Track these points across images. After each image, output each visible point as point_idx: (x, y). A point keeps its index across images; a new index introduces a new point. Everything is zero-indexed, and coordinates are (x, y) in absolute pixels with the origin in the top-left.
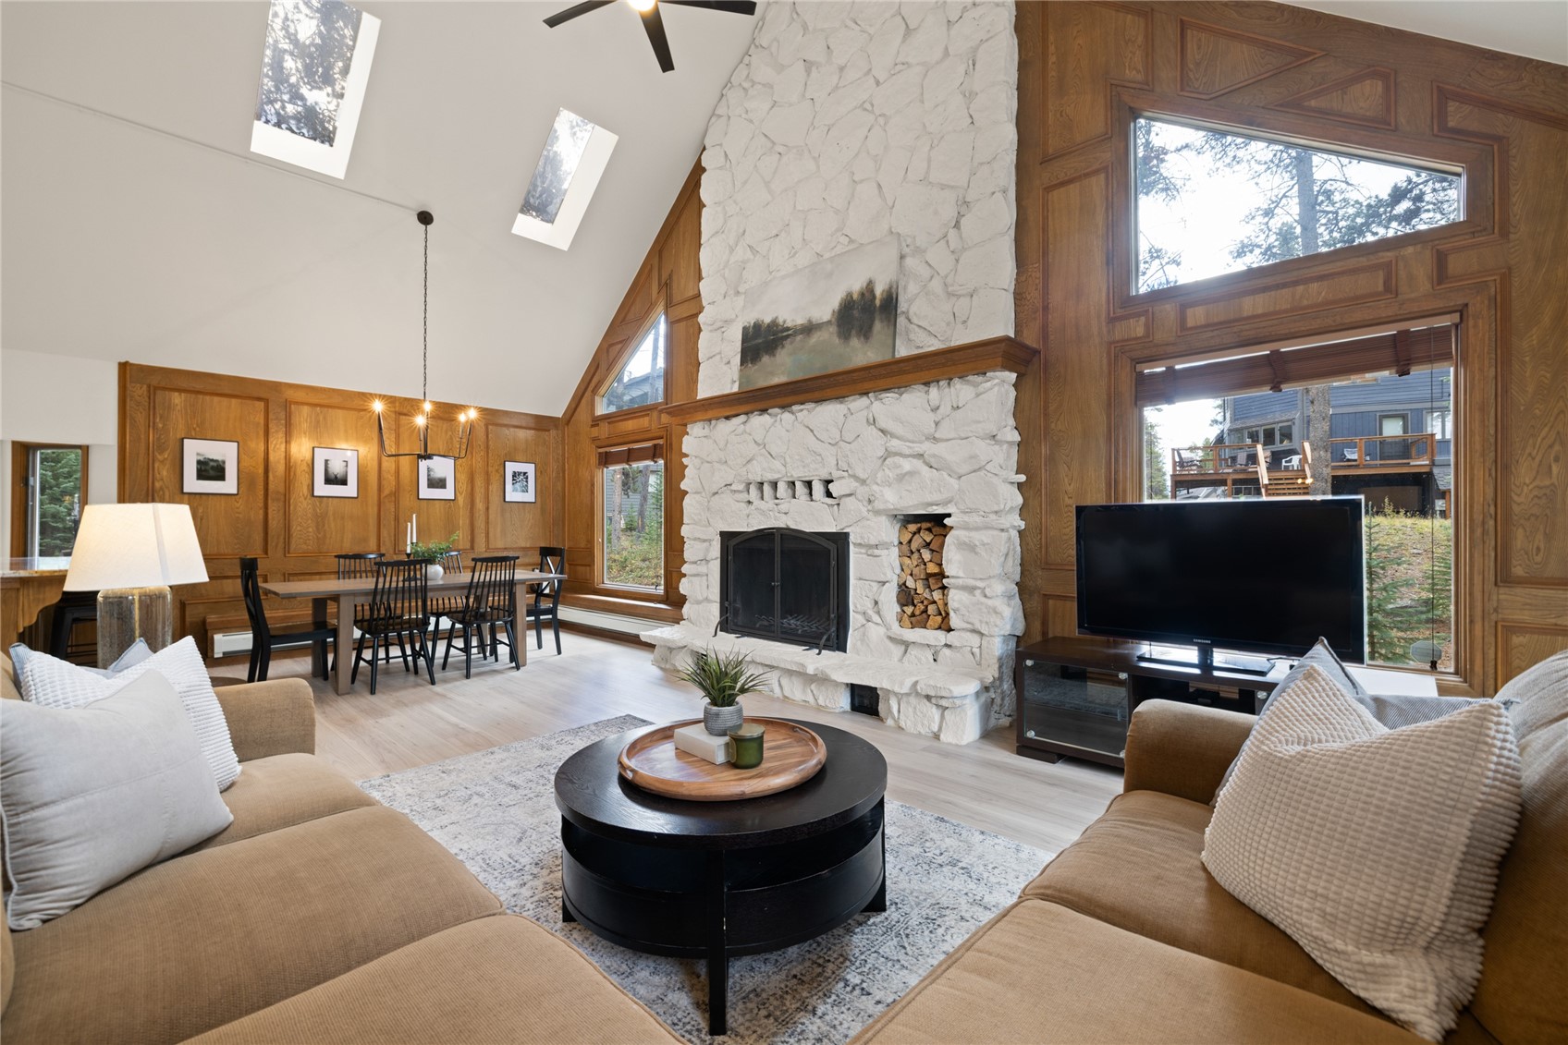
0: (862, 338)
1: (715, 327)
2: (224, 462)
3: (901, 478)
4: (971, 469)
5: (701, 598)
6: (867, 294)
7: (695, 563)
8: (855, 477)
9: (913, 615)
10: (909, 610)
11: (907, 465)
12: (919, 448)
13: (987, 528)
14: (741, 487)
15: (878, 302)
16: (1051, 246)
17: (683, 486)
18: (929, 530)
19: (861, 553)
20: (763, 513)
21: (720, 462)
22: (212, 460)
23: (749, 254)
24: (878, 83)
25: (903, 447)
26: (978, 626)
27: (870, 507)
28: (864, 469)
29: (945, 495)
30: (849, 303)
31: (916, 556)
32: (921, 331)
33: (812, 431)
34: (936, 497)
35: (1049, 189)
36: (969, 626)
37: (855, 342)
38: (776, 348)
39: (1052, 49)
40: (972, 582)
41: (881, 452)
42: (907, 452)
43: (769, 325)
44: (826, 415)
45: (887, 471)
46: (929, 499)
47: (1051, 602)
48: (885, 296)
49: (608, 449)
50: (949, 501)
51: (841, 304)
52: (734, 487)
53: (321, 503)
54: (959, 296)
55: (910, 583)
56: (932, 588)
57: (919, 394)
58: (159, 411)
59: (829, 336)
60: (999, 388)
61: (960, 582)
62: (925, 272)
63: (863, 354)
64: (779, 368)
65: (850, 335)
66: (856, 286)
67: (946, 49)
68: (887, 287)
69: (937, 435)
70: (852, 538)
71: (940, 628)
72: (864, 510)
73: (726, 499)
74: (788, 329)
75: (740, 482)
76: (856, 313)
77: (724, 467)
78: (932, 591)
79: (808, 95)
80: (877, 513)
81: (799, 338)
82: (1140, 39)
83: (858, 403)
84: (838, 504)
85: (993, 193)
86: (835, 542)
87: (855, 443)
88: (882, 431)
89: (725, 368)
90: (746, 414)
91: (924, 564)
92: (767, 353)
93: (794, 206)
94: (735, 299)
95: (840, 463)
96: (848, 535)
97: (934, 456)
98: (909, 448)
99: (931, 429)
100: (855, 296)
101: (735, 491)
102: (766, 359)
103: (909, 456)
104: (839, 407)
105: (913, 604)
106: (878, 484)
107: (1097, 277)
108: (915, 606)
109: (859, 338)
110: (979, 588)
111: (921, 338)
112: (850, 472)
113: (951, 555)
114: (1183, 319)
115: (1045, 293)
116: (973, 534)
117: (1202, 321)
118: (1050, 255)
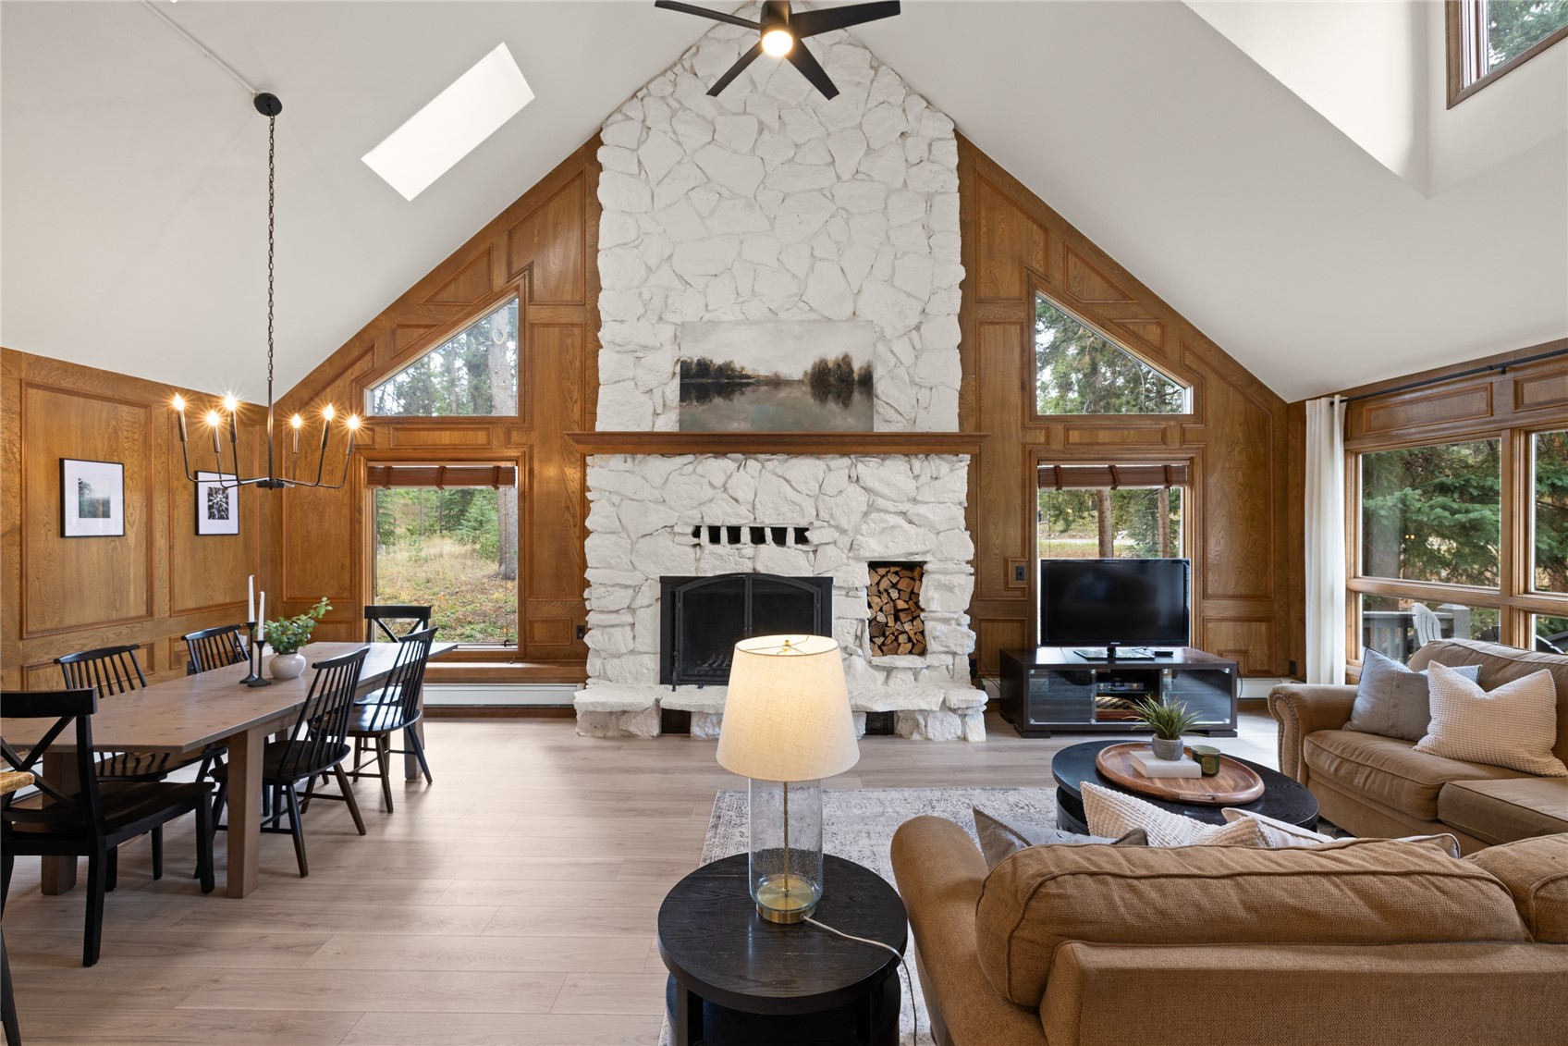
0: (841, 405)
1: (627, 348)
3: (883, 531)
4: (950, 527)
5: (625, 651)
6: (844, 366)
7: (617, 612)
8: (837, 528)
9: (883, 644)
10: (879, 641)
11: (890, 520)
12: (903, 507)
13: (959, 573)
14: (690, 530)
15: (856, 376)
16: (983, 366)
17: (587, 524)
18: (896, 573)
19: (842, 595)
20: (720, 557)
21: (655, 502)
23: (676, 283)
24: (839, 178)
25: (890, 506)
26: (953, 648)
27: (851, 554)
28: (849, 522)
29: (928, 548)
30: (824, 370)
31: (884, 595)
32: (888, 407)
33: (788, 481)
34: (920, 548)
35: (982, 323)
36: (946, 649)
37: (832, 406)
38: (733, 392)
39: (983, 222)
40: (948, 615)
41: (864, 508)
42: (892, 509)
43: (720, 368)
44: (805, 469)
45: (873, 525)
46: (915, 549)
48: (863, 372)
49: (389, 464)
50: (931, 552)
51: (814, 368)
52: (677, 529)
54: (921, 387)
55: (881, 618)
56: (903, 620)
57: (901, 462)
59: (805, 395)
61: (939, 615)
62: (893, 361)
64: (737, 415)
65: (826, 398)
66: (832, 355)
67: (905, 182)
68: (865, 365)
69: (918, 498)
70: (835, 582)
71: (914, 653)
72: (845, 556)
73: (664, 540)
74: (748, 377)
75: (686, 524)
76: (832, 380)
77: (661, 507)
78: (902, 623)
79: (757, 153)
80: (858, 559)
81: (763, 389)
83: (840, 465)
84: (815, 552)
85: (949, 314)
86: (819, 586)
87: (840, 497)
88: (862, 487)
89: (645, 397)
90: (694, 454)
91: (893, 601)
92: (720, 394)
93: (740, 254)
94: (657, 325)
95: (821, 514)
96: (831, 579)
97: (918, 515)
98: (895, 506)
99: (913, 493)
100: (830, 365)
101: (675, 534)
102: (718, 401)
103: (891, 513)
104: (817, 462)
105: (884, 635)
106: (862, 535)
107: (1015, 396)
108: (886, 638)
109: (837, 404)
110: (953, 619)
111: (890, 413)
112: (832, 522)
113: (930, 594)
114: (1067, 437)
115: (979, 399)
116: (949, 577)
117: (1077, 440)
118: (983, 372)
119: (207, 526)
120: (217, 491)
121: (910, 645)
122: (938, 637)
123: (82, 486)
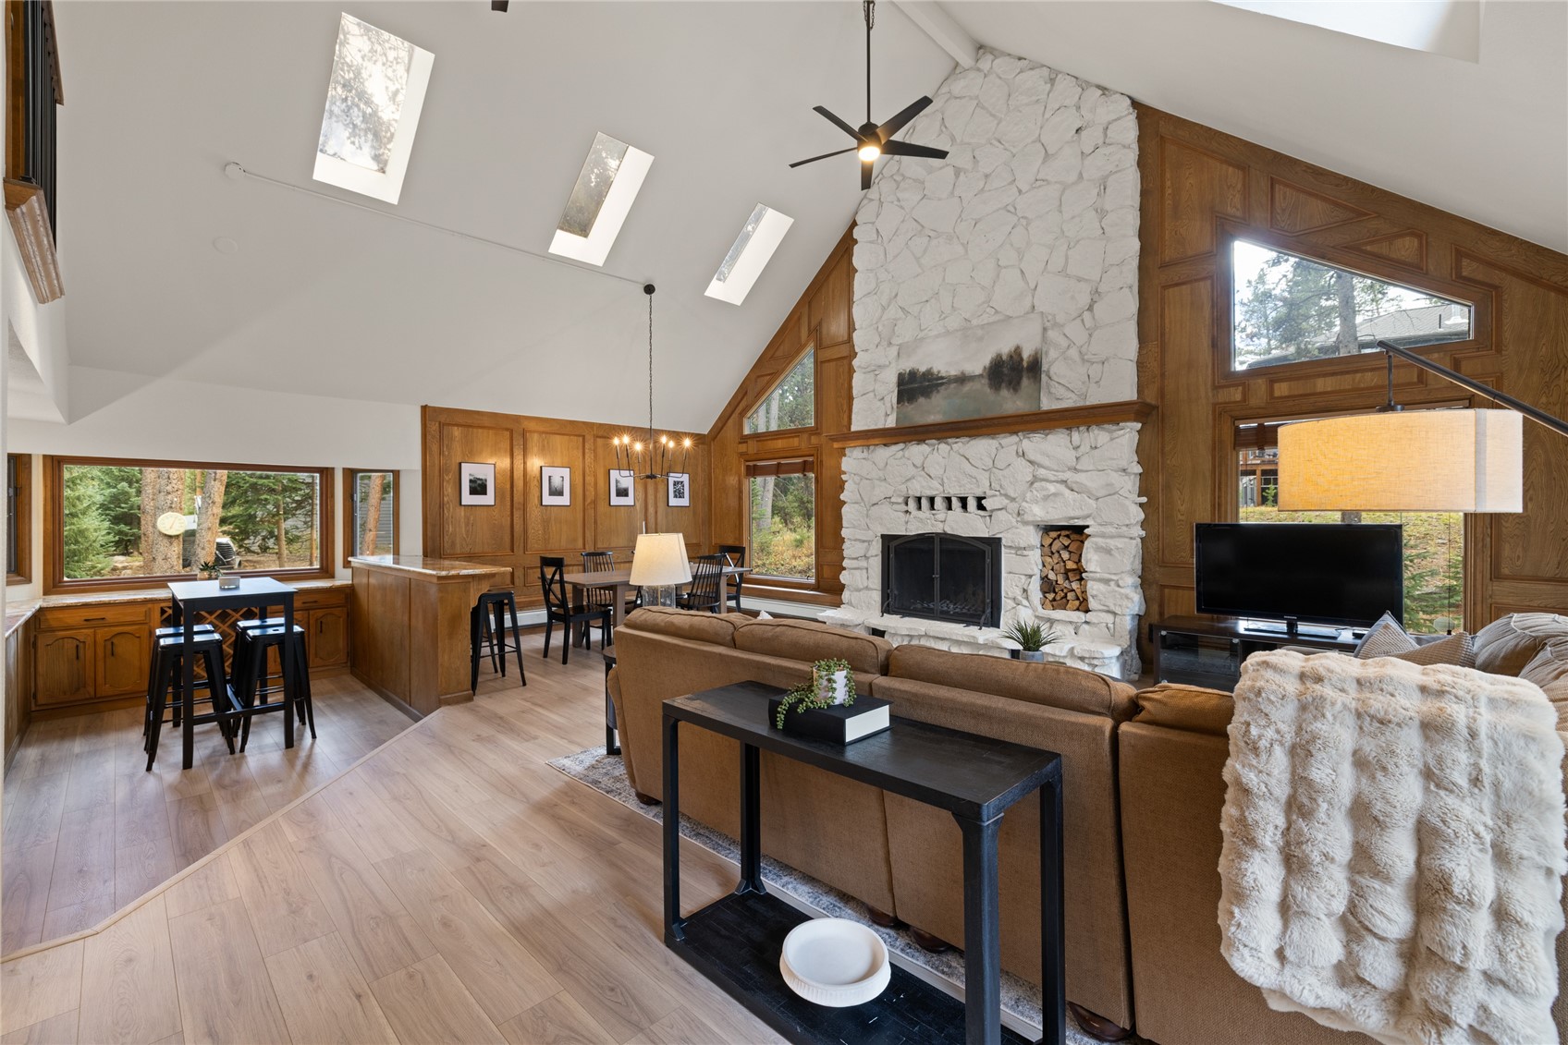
0: (1011, 391)
1: (868, 370)
2: (486, 480)
3: (1046, 498)
4: (1108, 493)
5: (862, 587)
6: (1015, 357)
7: (857, 559)
8: (1006, 496)
9: (1054, 600)
10: (1051, 596)
11: (1052, 488)
12: (1062, 476)
13: (1120, 536)
14: (901, 500)
15: (1025, 364)
16: (1167, 330)
17: (842, 497)
18: (1068, 536)
19: (1011, 553)
20: (921, 520)
21: (879, 479)
22: (479, 479)
23: (900, 313)
24: (1020, 191)
25: (1050, 475)
26: (1112, 608)
27: (1019, 519)
28: (1014, 490)
29: (1086, 512)
30: (999, 363)
31: (1056, 555)
32: (1060, 387)
33: (968, 459)
34: (1078, 513)
35: (1165, 287)
36: (1105, 608)
37: (1005, 393)
38: (931, 392)
39: (1168, 183)
40: (1107, 576)
41: (1030, 478)
42: (1053, 478)
43: (924, 374)
44: (981, 448)
45: (1035, 492)
46: (1072, 514)
47: (1166, 590)
48: (1032, 359)
49: (755, 463)
50: (1088, 516)
51: (991, 363)
52: (893, 500)
53: (546, 510)
54: (1092, 363)
55: (1052, 576)
56: (1071, 579)
57: (1063, 436)
58: (446, 442)
59: (983, 387)
60: (1128, 434)
61: (1098, 575)
62: (1064, 343)
63: (1011, 403)
64: (933, 410)
65: (1000, 387)
66: (1005, 348)
67: (1081, 174)
68: (1033, 353)
69: (1078, 467)
70: (1004, 542)
71: (1078, 609)
72: (1014, 520)
73: (885, 509)
74: (942, 378)
75: (899, 496)
76: (1005, 371)
77: (883, 484)
78: (1070, 582)
79: (956, 193)
80: (1026, 523)
81: (953, 386)
82: (1239, 186)
83: (1009, 441)
84: (990, 516)
85: (1122, 288)
86: (989, 545)
87: (1007, 470)
88: (1030, 462)
89: (879, 403)
90: (904, 442)
91: (1064, 562)
92: (922, 395)
93: (944, 280)
94: (888, 349)
95: (993, 484)
96: (1000, 539)
97: (1076, 483)
98: (1055, 475)
99: (1073, 462)
100: (1004, 358)
101: (893, 503)
102: (922, 400)
103: (1054, 481)
104: (991, 441)
105: (1054, 592)
106: (1027, 502)
107: (1205, 355)
108: (1056, 593)
109: (1009, 390)
110: (1113, 580)
111: (1061, 391)
112: (1002, 492)
113: (1089, 556)
114: (1271, 391)
115: (1162, 364)
116: (1108, 541)
117: (1286, 393)
118: (1167, 336)
119: (673, 502)
120: (678, 482)
121: (1077, 603)
122: (1096, 596)
123: (617, 482)
